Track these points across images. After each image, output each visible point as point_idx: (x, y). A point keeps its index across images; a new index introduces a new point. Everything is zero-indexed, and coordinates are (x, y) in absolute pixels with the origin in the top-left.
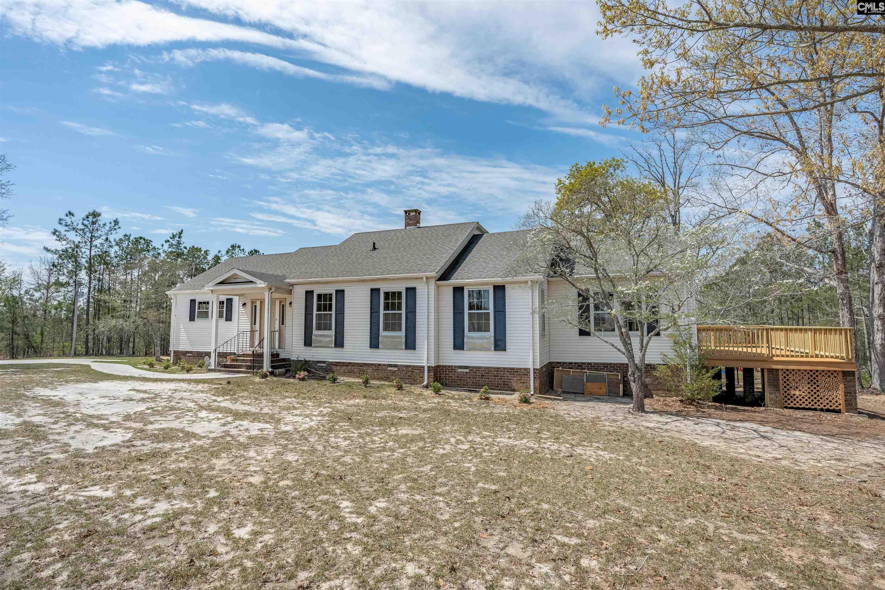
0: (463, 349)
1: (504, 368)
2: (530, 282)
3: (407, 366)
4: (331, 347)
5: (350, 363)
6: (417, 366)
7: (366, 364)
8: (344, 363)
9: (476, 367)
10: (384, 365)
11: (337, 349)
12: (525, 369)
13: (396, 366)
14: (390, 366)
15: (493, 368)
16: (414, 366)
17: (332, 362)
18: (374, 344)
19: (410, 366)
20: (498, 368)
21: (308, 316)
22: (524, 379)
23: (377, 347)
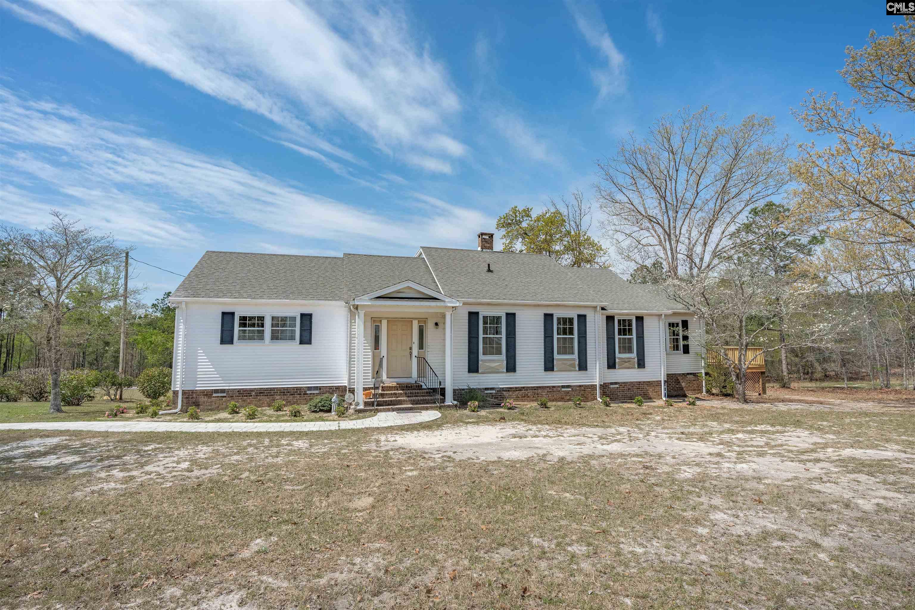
0: (615, 368)
1: (644, 382)
2: (663, 316)
3: (580, 386)
4: (502, 372)
5: (524, 388)
6: (588, 386)
7: (540, 387)
8: (516, 388)
9: (624, 383)
10: (559, 387)
11: (509, 374)
12: (657, 381)
13: (568, 387)
14: (563, 387)
15: (637, 382)
16: (586, 386)
17: (503, 388)
18: (549, 366)
19: (582, 386)
20: (640, 382)
21: (473, 340)
22: (657, 388)
23: (552, 369)
